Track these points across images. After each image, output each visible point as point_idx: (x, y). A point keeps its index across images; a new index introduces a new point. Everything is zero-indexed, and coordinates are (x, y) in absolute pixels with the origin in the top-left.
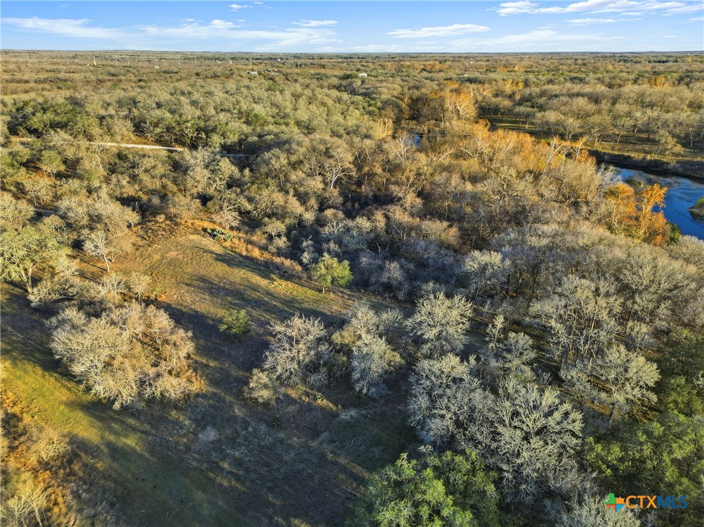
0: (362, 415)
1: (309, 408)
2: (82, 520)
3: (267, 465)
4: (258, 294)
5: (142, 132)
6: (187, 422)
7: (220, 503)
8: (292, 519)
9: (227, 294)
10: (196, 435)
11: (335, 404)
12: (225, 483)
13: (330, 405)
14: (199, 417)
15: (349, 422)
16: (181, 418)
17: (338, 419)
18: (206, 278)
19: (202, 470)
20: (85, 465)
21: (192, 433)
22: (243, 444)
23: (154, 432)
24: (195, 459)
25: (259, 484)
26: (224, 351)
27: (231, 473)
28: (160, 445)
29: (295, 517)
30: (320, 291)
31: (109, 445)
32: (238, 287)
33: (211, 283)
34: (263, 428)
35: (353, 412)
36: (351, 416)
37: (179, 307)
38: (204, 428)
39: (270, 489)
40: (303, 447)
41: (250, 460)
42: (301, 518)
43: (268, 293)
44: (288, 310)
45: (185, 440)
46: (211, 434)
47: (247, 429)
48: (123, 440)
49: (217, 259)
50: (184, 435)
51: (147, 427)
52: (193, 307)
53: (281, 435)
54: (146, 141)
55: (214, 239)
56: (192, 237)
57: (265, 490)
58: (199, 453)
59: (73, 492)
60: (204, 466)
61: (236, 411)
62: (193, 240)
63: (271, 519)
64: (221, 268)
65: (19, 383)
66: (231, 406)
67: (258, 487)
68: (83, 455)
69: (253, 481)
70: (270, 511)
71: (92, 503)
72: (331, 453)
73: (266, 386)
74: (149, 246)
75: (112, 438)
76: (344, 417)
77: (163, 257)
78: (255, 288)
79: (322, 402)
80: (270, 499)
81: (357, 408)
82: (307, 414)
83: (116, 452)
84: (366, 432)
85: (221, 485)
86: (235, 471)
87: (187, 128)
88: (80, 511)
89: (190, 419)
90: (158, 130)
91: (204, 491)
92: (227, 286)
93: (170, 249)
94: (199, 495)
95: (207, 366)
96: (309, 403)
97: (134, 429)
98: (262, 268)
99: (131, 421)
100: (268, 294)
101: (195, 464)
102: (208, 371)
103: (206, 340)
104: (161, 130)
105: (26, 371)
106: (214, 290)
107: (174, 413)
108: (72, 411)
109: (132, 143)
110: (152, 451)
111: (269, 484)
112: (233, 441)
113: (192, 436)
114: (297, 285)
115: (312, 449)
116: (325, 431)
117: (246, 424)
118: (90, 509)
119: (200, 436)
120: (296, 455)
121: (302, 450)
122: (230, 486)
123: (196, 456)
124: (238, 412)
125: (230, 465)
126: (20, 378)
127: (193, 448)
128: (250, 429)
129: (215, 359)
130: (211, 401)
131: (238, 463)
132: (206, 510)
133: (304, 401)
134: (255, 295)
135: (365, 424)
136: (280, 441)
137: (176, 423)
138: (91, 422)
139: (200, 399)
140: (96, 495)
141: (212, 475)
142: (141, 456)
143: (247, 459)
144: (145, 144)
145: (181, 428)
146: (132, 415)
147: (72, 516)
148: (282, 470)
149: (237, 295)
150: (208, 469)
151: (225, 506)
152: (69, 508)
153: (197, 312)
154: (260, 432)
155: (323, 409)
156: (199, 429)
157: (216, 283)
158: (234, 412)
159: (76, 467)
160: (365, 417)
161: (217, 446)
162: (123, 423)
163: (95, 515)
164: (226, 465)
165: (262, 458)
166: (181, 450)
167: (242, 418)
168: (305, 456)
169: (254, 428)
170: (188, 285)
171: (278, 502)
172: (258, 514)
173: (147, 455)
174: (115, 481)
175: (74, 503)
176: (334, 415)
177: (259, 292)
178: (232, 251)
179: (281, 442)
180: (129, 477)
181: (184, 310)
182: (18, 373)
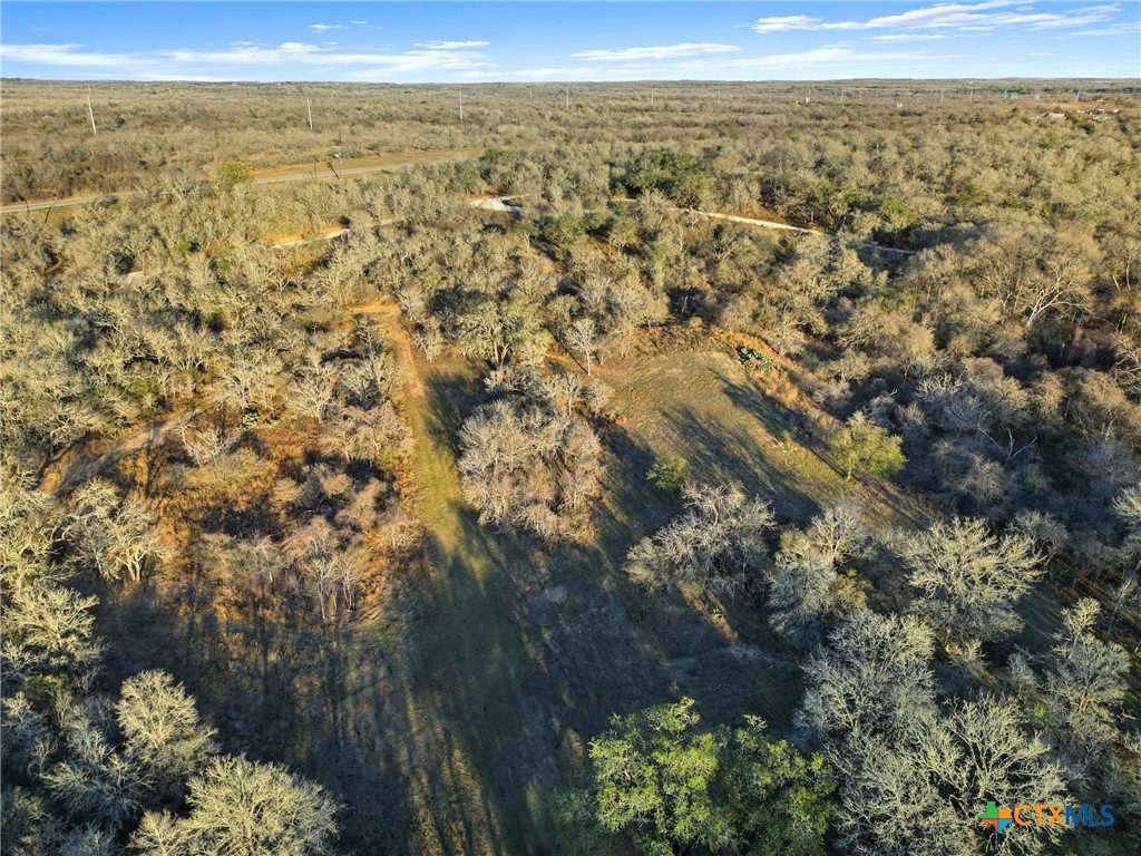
0: (763, 662)
1: (697, 619)
2: (383, 618)
3: (591, 658)
4: (744, 451)
5: (773, 202)
6: (543, 571)
7: (511, 671)
8: (571, 731)
9: (702, 440)
10: (543, 589)
11: (734, 629)
12: (532, 653)
13: (727, 627)
14: (561, 571)
15: (736, 662)
16: (542, 563)
17: (723, 651)
18: (693, 412)
19: (519, 627)
20: (423, 569)
21: (540, 584)
22: (582, 623)
23: (505, 566)
24: (522, 613)
25: (565, 674)
26: (645, 508)
27: (546, 646)
28: (500, 582)
29: (576, 730)
30: (844, 475)
31: (457, 560)
32: (724, 434)
33: (693, 420)
34: (620, 615)
35: (752, 653)
36: (745, 656)
37: (634, 439)
38: (555, 585)
39: (573, 685)
40: (650, 661)
41: (576, 643)
42: (580, 735)
43: (760, 455)
44: (770, 485)
45: (528, 589)
46: (558, 595)
47: (600, 608)
48: (472, 560)
49: (725, 391)
50: (531, 583)
51: (502, 557)
52: (649, 443)
53: (634, 634)
54: (774, 216)
55: (743, 363)
56: (716, 355)
57: (567, 683)
58: (530, 608)
59: (394, 590)
60: (526, 624)
61: (605, 582)
62: (713, 360)
63: (550, 716)
64: (722, 405)
65: (427, 466)
66: (603, 574)
67: (562, 676)
68: (426, 558)
69: (561, 668)
70: (554, 709)
71: (402, 607)
72: (678, 685)
73: (648, 566)
74: (655, 354)
75: (463, 553)
76: (733, 652)
77: (661, 373)
78: (744, 441)
79: (719, 619)
80: (564, 696)
81: (762, 648)
82: (689, 625)
83: (458, 569)
84: (750, 685)
85: (526, 653)
86: (552, 646)
87: (836, 200)
88: (387, 609)
89: (549, 569)
90: (793, 201)
91: (506, 650)
92: (711, 430)
93: (676, 365)
94: (497, 651)
95: (612, 517)
96: (700, 613)
97: (489, 554)
98: (779, 419)
99: (492, 544)
100: (757, 456)
101: (518, 617)
102: (609, 524)
103: (635, 487)
104: (797, 201)
105: (440, 457)
106: (690, 430)
107: (539, 554)
108: (449, 511)
109: (751, 217)
110: (488, 584)
111: (576, 680)
112: (574, 614)
113: (537, 587)
114: (814, 457)
115: (659, 668)
116: (691, 656)
117: (604, 600)
118: (395, 612)
119: (546, 591)
120: (633, 665)
121: (645, 663)
122: (535, 660)
123: (525, 609)
124: (606, 584)
125: (553, 638)
126: (430, 461)
127: (529, 600)
128: (604, 610)
129: (628, 513)
130: (586, 559)
131: (562, 640)
132: (492, 670)
133: (695, 608)
134: (737, 451)
135: (757, 674)
136: (626, 640)
137: (533, 567)
138: (458, 529)
139: (577, 552)
140: (410, 602)
141: (525, 638)
142: (475, 583)
143: (575, 640)
144: (769, 219)
145: (534, 574)
146: (498, 539)
147: (378, 610)
148: (603, 673)
149: (714, 444)
150: (526, 629)
151: (513, 677)
152: (381, 601)
153: (649, 450)
154: (613, 618)
155: (712, 628)
156: (551, 583)
157: (700, 421)
158: (601, 582)
159: (413, 566)
160: (764, 665)
161: (554, 611)
162: (485, 543)
163: (395, 620)
164: (547, 635)
165: (591, 648)
166: (516, 597)
167: (606, 594)
168: (642, 672)
169: (608, 611)
170: (665, 414)
171: (570, 704)
172: (539, 705)
173: (481, 585)
174: (436, 597)
175: (388, 600)
176: (722, 642)
177: (747, 449)
178: (755, 386)
179: (628, 642)
180: (450, 599)
181: (637, 443)
182: (433, 457)
